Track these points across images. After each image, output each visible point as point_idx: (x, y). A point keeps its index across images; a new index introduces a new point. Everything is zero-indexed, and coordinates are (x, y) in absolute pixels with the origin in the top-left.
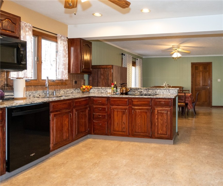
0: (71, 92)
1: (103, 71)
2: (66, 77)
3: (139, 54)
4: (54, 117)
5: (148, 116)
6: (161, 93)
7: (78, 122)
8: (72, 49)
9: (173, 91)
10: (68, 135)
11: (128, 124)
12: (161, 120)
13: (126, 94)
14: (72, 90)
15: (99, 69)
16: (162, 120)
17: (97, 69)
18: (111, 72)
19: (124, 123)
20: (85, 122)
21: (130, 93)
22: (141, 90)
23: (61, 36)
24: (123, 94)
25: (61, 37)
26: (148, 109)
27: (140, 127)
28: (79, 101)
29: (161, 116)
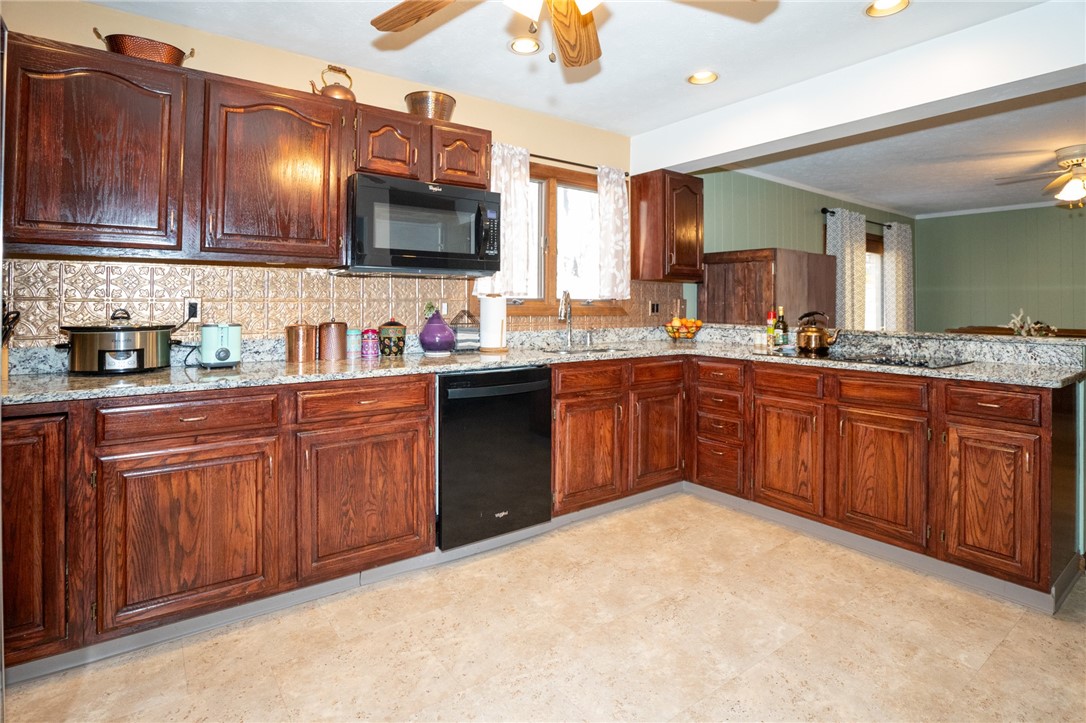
0: (641, 337)
1: (743, 270)
2: (623, 291)
3: (900, 208)
4: (566, 411)
5: (913, 455)
6: (988, 356)
7: (646, 435)
8: (644, 205)
9: (1054, 354)
10: (609, 474)
11: (820, 471)
12: (980, 481)
13: (822, 352)
14: (642, 332)
15: (731, 266)
16: (985, 485)
17: (722, 265)
18: (769, 272)
19: (803, 463)
20: (670, 437)
21: (840, 350)
23: (607, 170)
24: (811, 351)
25: (609, 172)
26: (910, 425)
27: (870, 492)
28: (648, 367)
29: (979, 463)
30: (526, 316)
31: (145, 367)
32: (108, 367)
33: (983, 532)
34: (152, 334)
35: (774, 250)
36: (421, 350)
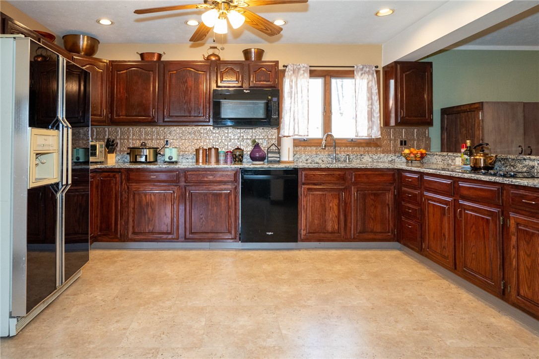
0: (390, 159)
1: (465, 117)
2: (376, 133)
4: (307, 191)
7: (364, 212)
10: (336, 227)
12: (526, 253)
14: (391, 157)
16: (529, 256)
17: (454, 115)
18: (478, 118)
19: (444, 235)
22: (531, 163)
23: (361, 67)
24: (480, 168)
25: (363, 68)
26: (491, 214)
27: (474, 255)
28: (365, 174)
29: (525, 241)
30: (310, 147)
31: (148, 161)
32: (138, 160)
33: (529, 288)
34: (152, 150)
35: (482, 103)
36: (250, 160)
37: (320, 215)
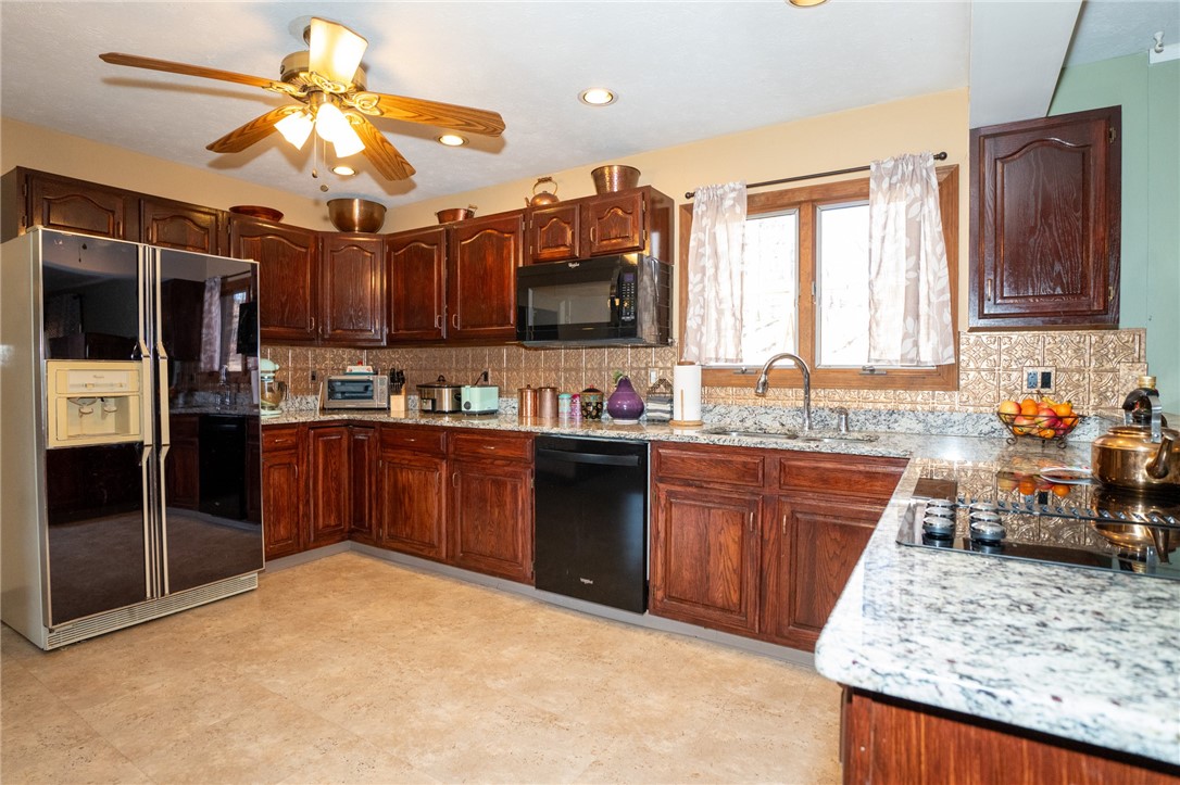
10: (735, 598)
23: (890, 164)
37: (696, 559)
